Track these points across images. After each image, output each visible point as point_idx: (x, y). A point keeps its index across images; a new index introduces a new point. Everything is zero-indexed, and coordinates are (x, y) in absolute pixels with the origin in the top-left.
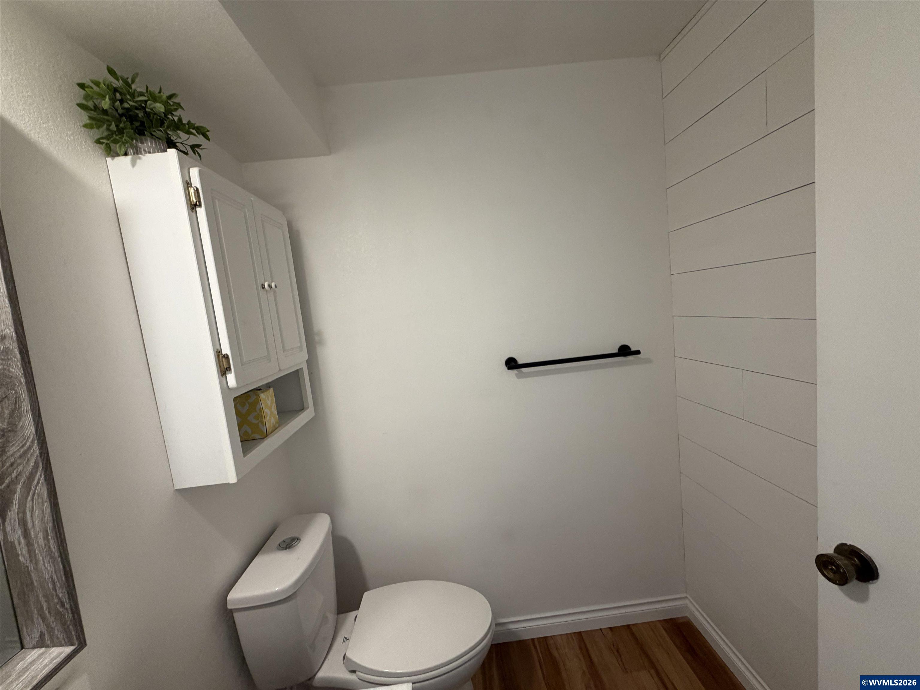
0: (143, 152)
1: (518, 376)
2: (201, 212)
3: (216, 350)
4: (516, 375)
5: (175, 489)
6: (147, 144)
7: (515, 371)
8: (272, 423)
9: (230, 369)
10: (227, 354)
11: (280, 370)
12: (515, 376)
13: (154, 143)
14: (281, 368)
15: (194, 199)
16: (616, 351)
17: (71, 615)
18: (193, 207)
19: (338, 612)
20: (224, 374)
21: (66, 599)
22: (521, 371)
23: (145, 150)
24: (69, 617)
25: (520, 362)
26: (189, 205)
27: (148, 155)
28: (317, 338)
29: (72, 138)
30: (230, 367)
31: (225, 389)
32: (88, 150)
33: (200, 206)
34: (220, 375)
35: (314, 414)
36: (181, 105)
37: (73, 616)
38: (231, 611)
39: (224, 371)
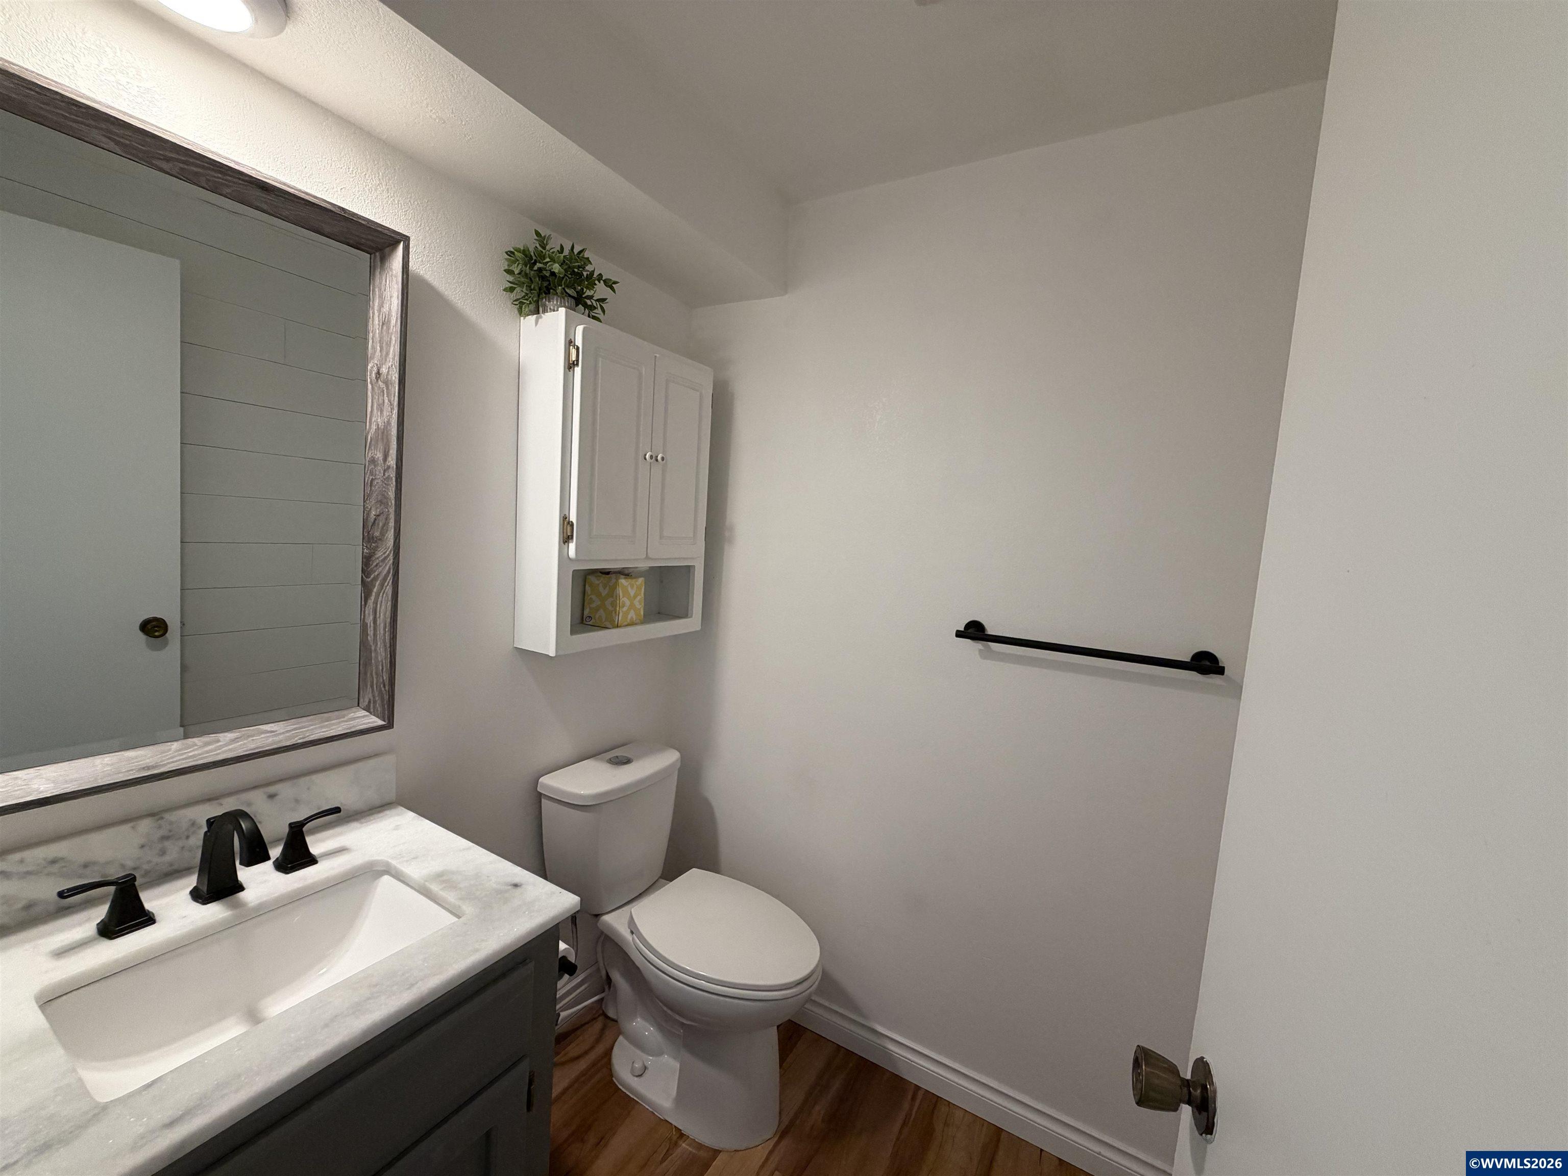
0: (549, 310)
1: (984, 655)
2: (578, 370)
3: (563, 515)
4: (980, 650)
5: (515, 646)
6: (553, 302)
7: (978, 646)
8: (629, 617)
9: (572, 538)
10: (572, 522)
11: (647, 558)
12: (977, 653)
13: (559, 301)
14: (650, 555)
15: (574, 358)
16: (1187, 658)
17: (387, 697)
18: (570, 366)
19: (662, 874)
20: (566, 542)
21: (387, 683)
22: (989, 647)
23: (550, 309)
24: (386, 697)
25: (991, 631)
26: (567, 363)
27: (553, 313)
28: (727, 534)
29: (493, 302)
30: (572, 536)
31: (563, 559)
32: (505, 312)
33: (577, 364)
34: (562, 540)
35: (700, 627)
36: (590, 259)
37: (389, 698)
38: (540, 794)
39: (566, 539)
